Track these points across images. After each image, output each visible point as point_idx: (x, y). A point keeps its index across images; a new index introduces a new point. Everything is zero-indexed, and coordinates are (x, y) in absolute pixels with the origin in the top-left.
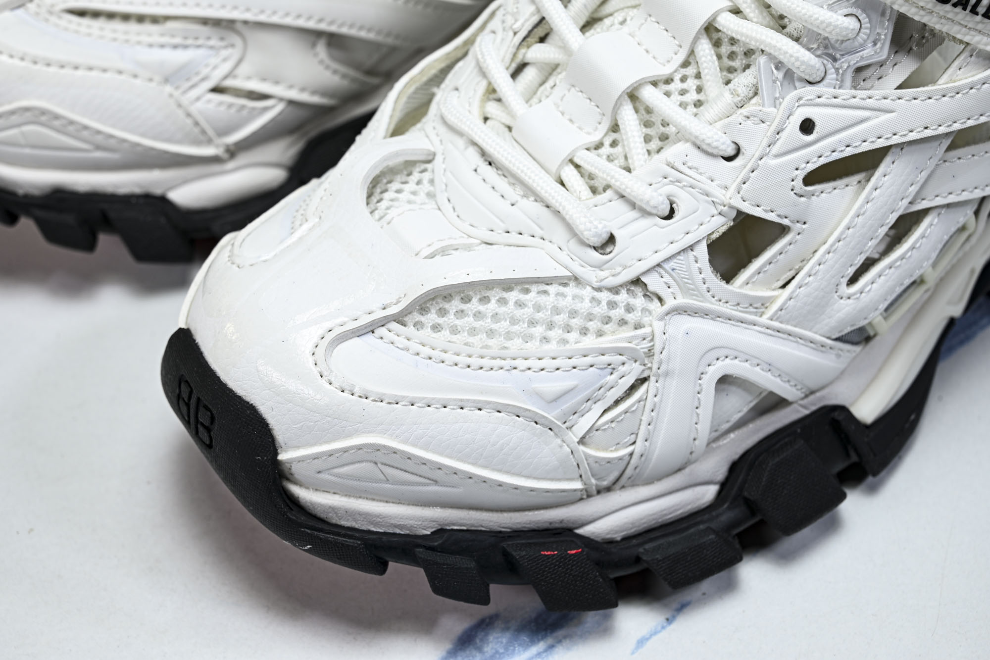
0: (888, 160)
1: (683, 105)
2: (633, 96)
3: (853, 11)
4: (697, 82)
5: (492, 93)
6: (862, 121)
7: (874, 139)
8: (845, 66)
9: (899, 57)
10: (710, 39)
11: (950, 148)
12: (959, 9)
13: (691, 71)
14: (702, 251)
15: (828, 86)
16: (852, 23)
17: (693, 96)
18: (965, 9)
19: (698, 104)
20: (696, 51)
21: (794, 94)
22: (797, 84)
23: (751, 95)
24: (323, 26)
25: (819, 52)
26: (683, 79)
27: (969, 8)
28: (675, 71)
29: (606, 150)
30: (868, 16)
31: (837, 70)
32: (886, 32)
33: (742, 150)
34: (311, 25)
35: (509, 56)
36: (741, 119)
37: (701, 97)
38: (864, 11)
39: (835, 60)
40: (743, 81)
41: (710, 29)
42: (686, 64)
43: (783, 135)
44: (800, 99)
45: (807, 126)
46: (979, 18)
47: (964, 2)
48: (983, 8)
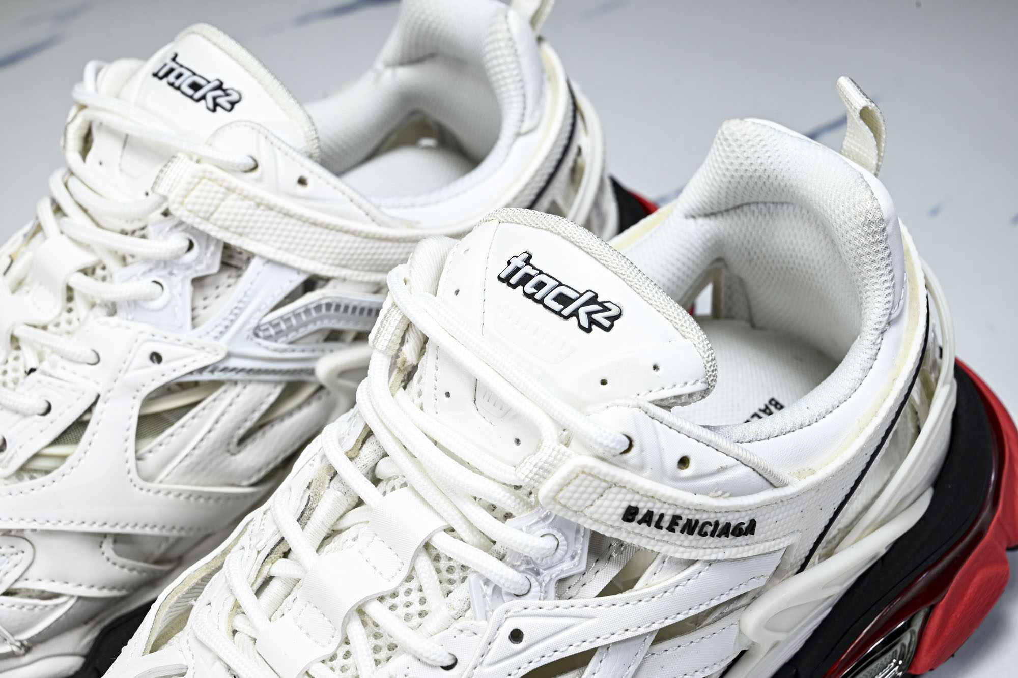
0: (595, 660)
1: (407, 617)
2: (360, 611)
3: (551, 531)
4: (420, 594)
5: (237, 608)
6: (566, 628)
7: (579, 644)
8: (547, 579)
9: (600, 565)
10: (430, 555)
11: (654, 643)
12: (644, 525)
13: (413, 585)
15: (534, 597)
16: (550, 543)
17: (416, 608)
18: (649, 526)
19: (422, 614)
20: (416, 567)
21: (502, 608)
22: (505, 598)
23: (466, 607)
24: (107, 529)
25: (522, 568)
26: (408, 592)
27: (653, 524)
28: (400, 586)
29: (339, 661)
30: (564, 534)
31: (540, 585)
32: (582, 546)
33: (459, 661)
34: (96, 529)
35: (255, 573)
36: (455, 633)
37: (423, 608)
38: (560, 530)
39: (538, 573)
40: (460, 592)
41: (427, 546)
42: (409, 579)
43: (494, 645)
44: (507, 612)
45: (516, 636)
46: (664, 531)
47: (648, 519)
48: (666, 523)
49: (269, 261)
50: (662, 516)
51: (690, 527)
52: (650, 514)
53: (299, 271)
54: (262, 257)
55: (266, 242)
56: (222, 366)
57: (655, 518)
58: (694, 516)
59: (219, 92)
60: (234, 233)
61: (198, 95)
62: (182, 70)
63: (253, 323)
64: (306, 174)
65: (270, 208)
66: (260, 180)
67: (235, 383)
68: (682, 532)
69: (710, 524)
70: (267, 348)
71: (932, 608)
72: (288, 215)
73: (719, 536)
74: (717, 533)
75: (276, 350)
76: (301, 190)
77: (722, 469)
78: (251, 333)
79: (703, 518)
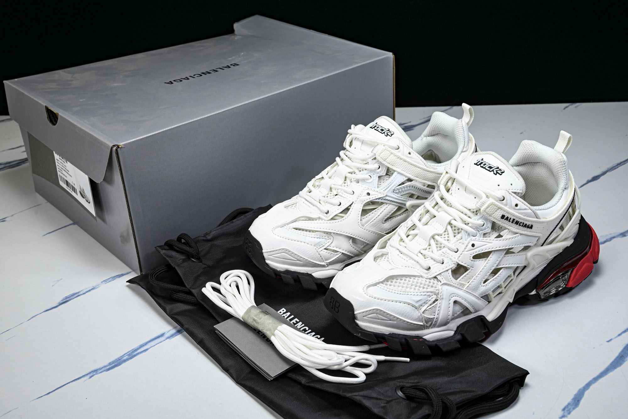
0: (491, 254)
1: (445, 240)
2: (433, 237)
3: (483, 220)
4: (448, 235)
6: (485, 245)
7: (488, 249)
8: (481, 233)
9: (494, 232)
10: (450, 226)
11: (506, 254)
12: (506, 220)
13: (446, 233)
14: (450, 271)
15: (478, 237)
16: (482, 223)
17: (447, 238)
18: (507, 220)
19: (448, 240)
20: (447, 228)
21: (470, 238)
22: (471, 236)
23: (461, 238)
24: (352, 236)
25: (475, 229)
26: (445, 235)
27: (508, 220)
28: (443, 233)
29: (428, 250)
30: (486, 222)
31: (479, 234)
32: (490, 225)
33: (459, 250)
34: (349, 235)
36: (459, 243)
37: (449, 239)
38: (485, 221)
39: (479, 231)
40: (459, 236)
41: (450, 224)
42: (445, 232)
43: (468, 247)
44: (471, 239)
45: (473, 245)
46: (511, 223)
47: (507, 218)
48: (511, 221)
49: (399, 173)
50: (510, 218)
51: (517, 223)
52: (508, 217)
53: (406, 176)
54: (397, 172)
55: (399, 168)
56: (384, 198)
57: (509, 219)
58: (519, 220)
59: (389, 132)
60: (391, 165)
61: (382, 132)
62: (379, 126)
63: (393, 188)
64: (411, 152)
65: (401, 159)
66: (399, 152)
67: (387, 204)
68: (515, 224)
69: (522, 223)
70: (396, 195)
71: (573, 269)
72: (405, 161)
73: (524, 227)
74: (523, 226)
75: (398, 196)
76: (409, 155)
77: (525, 209)
78: (392, 191)
79: (520, 221)
